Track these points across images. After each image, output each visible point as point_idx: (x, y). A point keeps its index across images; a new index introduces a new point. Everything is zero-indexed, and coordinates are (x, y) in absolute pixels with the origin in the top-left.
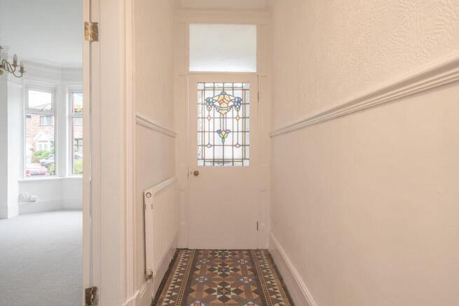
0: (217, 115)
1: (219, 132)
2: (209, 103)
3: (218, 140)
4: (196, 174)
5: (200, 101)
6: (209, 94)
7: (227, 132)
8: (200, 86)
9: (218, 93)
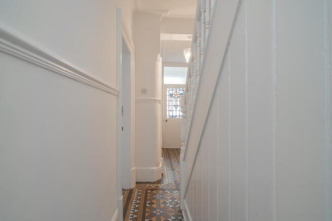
0: (174, 99)
1: (175, 106)
2: (171, 95)
3: (174, 109)
4: (166, 121)
5: (168, 94)
6: (171, 92)
7: (177, 106)
8: (168, 89)
9: (174, 92)
